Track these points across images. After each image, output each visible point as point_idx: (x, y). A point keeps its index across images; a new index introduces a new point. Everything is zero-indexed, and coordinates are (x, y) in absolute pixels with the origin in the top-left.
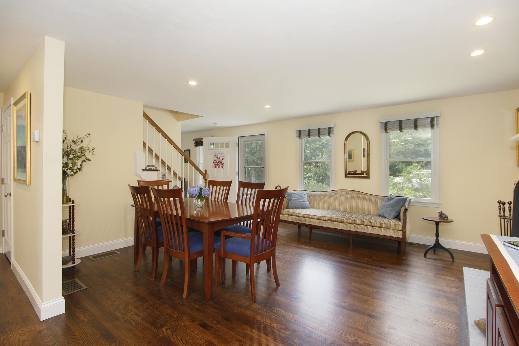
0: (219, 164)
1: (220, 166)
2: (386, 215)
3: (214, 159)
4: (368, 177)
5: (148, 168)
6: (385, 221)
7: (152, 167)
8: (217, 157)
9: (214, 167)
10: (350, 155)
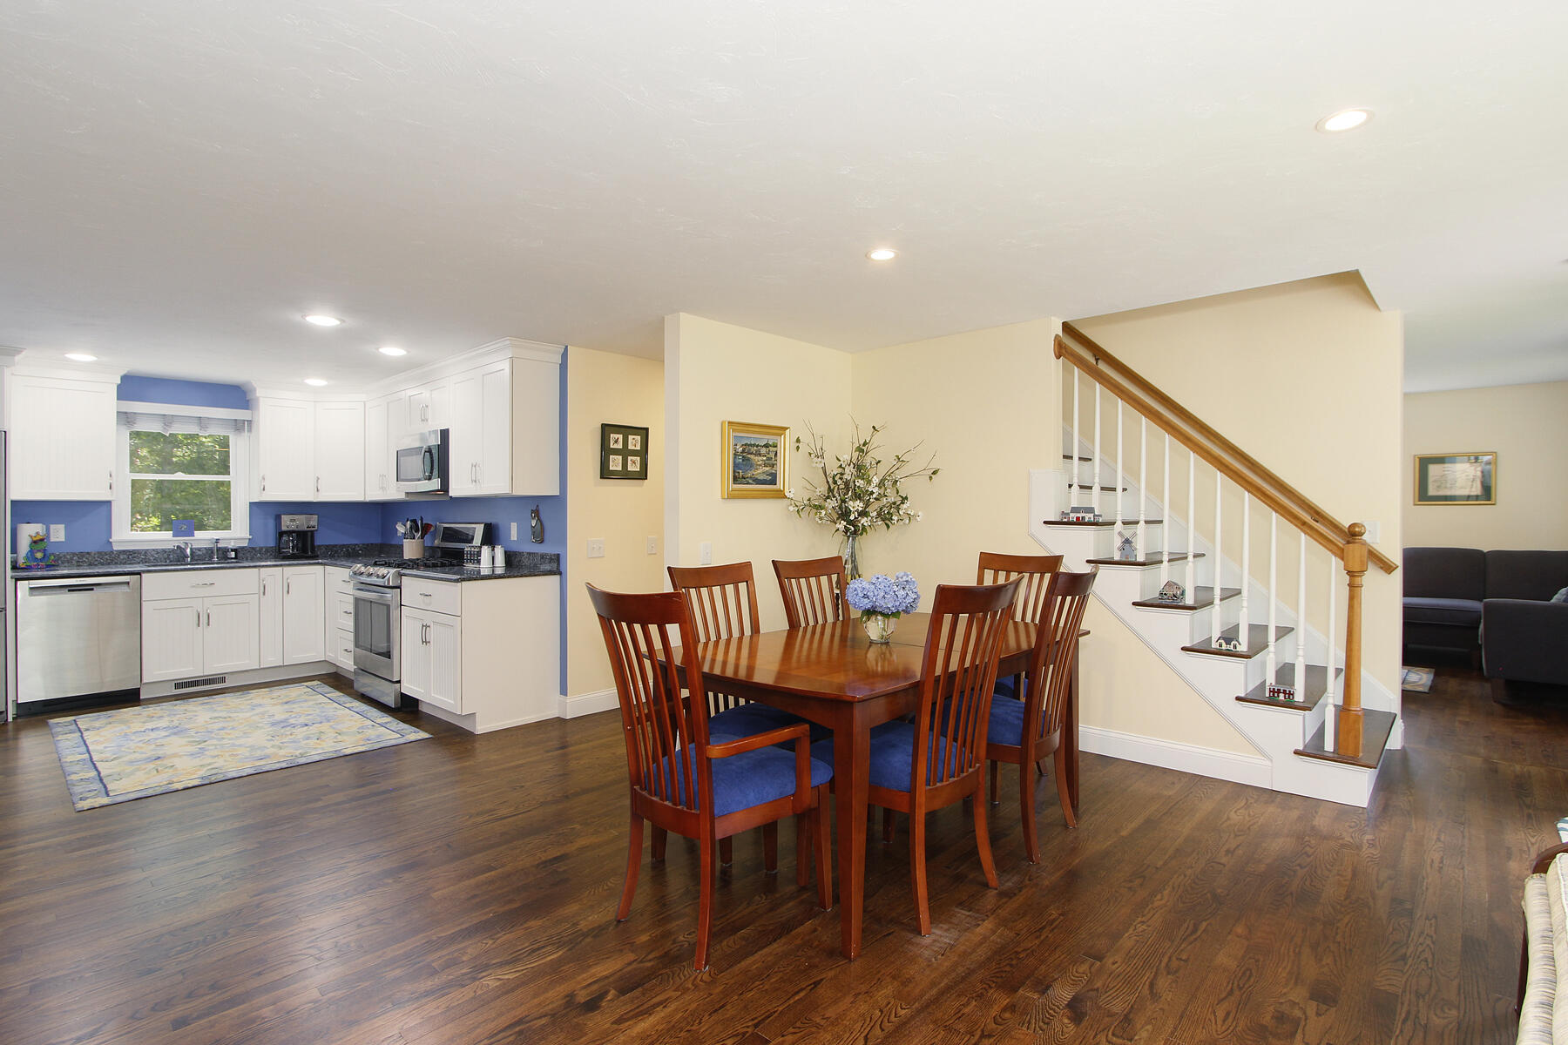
5: (1073, 517)
7: (1083, 515)
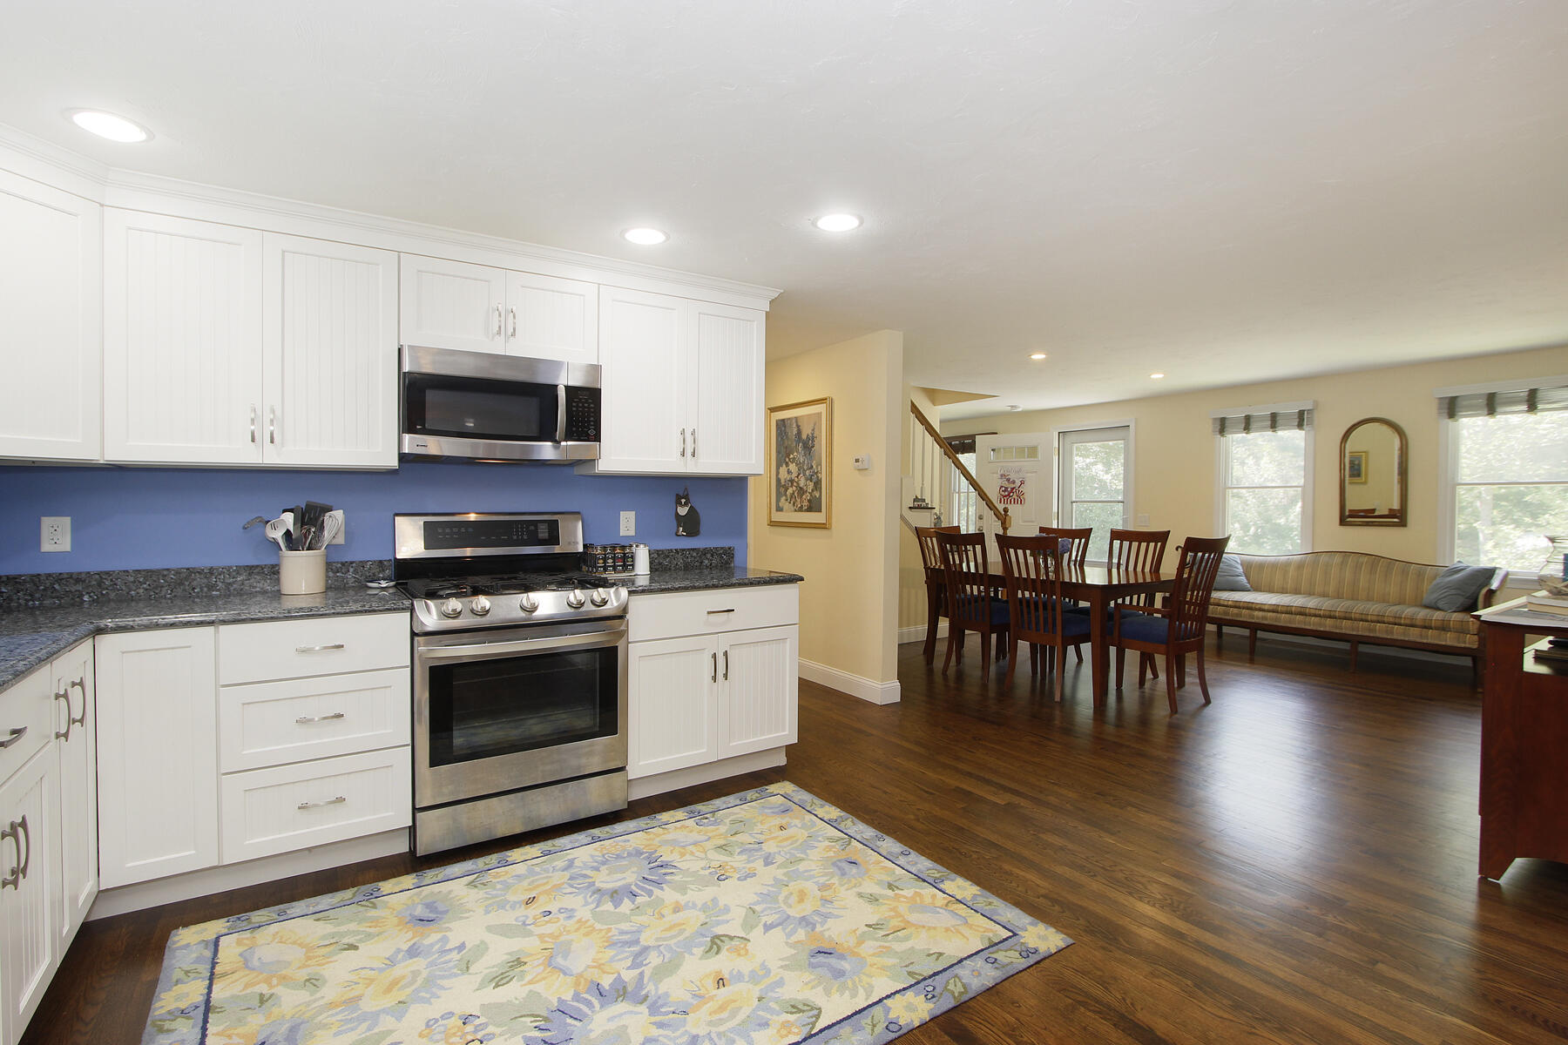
0: (1011, 494)
1: (1014, 499)
2: (1440, 604)
3: (999, 484)
4: (1403, 523)
6: (1438, 615)
8: (1008, 480)
10: (1356, 467)
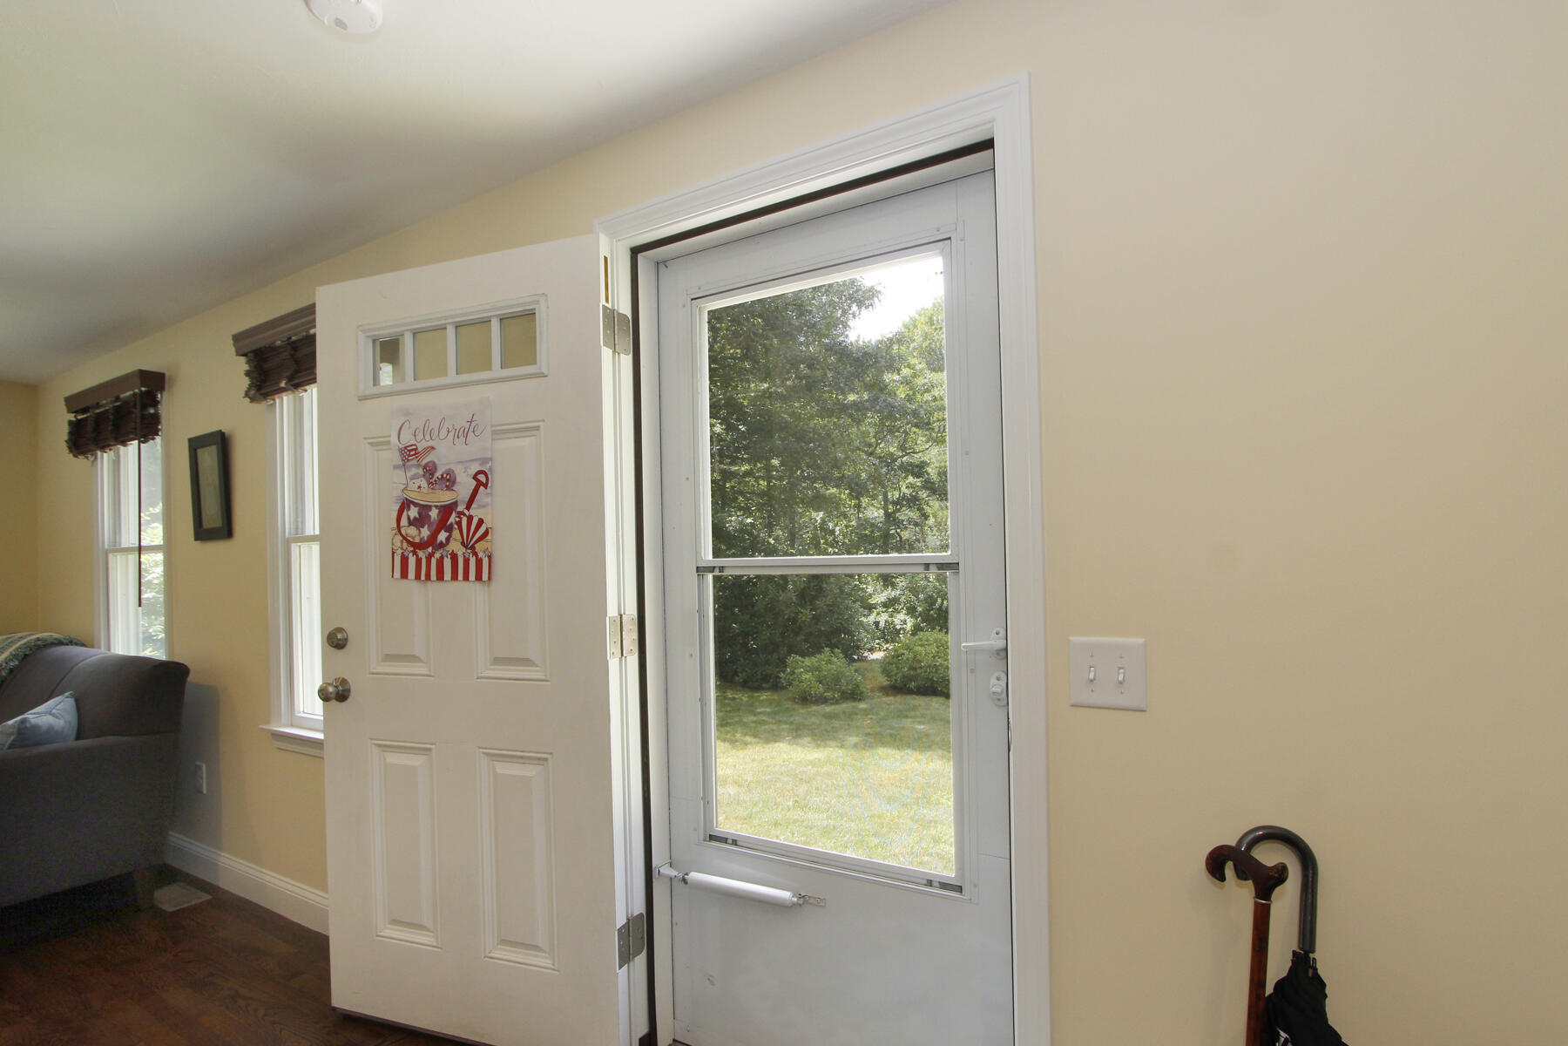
0: (442, 536)
1: (454, 557)
3: (399, 494)
8: (429, 470)
9: (404, 575)
